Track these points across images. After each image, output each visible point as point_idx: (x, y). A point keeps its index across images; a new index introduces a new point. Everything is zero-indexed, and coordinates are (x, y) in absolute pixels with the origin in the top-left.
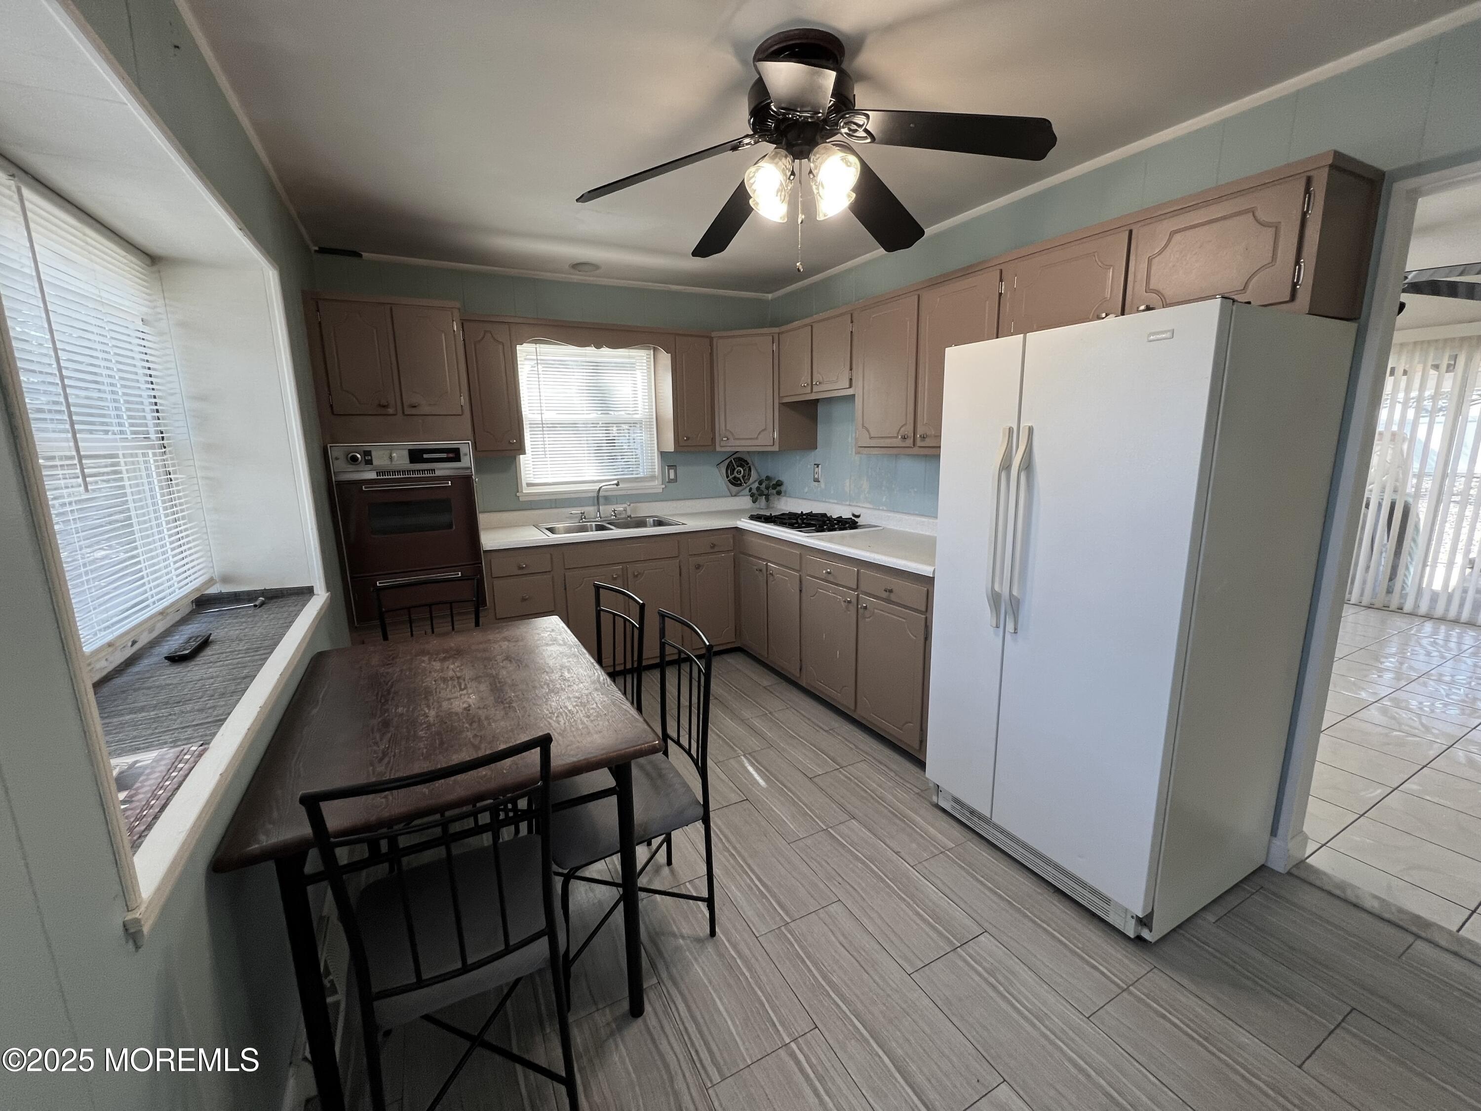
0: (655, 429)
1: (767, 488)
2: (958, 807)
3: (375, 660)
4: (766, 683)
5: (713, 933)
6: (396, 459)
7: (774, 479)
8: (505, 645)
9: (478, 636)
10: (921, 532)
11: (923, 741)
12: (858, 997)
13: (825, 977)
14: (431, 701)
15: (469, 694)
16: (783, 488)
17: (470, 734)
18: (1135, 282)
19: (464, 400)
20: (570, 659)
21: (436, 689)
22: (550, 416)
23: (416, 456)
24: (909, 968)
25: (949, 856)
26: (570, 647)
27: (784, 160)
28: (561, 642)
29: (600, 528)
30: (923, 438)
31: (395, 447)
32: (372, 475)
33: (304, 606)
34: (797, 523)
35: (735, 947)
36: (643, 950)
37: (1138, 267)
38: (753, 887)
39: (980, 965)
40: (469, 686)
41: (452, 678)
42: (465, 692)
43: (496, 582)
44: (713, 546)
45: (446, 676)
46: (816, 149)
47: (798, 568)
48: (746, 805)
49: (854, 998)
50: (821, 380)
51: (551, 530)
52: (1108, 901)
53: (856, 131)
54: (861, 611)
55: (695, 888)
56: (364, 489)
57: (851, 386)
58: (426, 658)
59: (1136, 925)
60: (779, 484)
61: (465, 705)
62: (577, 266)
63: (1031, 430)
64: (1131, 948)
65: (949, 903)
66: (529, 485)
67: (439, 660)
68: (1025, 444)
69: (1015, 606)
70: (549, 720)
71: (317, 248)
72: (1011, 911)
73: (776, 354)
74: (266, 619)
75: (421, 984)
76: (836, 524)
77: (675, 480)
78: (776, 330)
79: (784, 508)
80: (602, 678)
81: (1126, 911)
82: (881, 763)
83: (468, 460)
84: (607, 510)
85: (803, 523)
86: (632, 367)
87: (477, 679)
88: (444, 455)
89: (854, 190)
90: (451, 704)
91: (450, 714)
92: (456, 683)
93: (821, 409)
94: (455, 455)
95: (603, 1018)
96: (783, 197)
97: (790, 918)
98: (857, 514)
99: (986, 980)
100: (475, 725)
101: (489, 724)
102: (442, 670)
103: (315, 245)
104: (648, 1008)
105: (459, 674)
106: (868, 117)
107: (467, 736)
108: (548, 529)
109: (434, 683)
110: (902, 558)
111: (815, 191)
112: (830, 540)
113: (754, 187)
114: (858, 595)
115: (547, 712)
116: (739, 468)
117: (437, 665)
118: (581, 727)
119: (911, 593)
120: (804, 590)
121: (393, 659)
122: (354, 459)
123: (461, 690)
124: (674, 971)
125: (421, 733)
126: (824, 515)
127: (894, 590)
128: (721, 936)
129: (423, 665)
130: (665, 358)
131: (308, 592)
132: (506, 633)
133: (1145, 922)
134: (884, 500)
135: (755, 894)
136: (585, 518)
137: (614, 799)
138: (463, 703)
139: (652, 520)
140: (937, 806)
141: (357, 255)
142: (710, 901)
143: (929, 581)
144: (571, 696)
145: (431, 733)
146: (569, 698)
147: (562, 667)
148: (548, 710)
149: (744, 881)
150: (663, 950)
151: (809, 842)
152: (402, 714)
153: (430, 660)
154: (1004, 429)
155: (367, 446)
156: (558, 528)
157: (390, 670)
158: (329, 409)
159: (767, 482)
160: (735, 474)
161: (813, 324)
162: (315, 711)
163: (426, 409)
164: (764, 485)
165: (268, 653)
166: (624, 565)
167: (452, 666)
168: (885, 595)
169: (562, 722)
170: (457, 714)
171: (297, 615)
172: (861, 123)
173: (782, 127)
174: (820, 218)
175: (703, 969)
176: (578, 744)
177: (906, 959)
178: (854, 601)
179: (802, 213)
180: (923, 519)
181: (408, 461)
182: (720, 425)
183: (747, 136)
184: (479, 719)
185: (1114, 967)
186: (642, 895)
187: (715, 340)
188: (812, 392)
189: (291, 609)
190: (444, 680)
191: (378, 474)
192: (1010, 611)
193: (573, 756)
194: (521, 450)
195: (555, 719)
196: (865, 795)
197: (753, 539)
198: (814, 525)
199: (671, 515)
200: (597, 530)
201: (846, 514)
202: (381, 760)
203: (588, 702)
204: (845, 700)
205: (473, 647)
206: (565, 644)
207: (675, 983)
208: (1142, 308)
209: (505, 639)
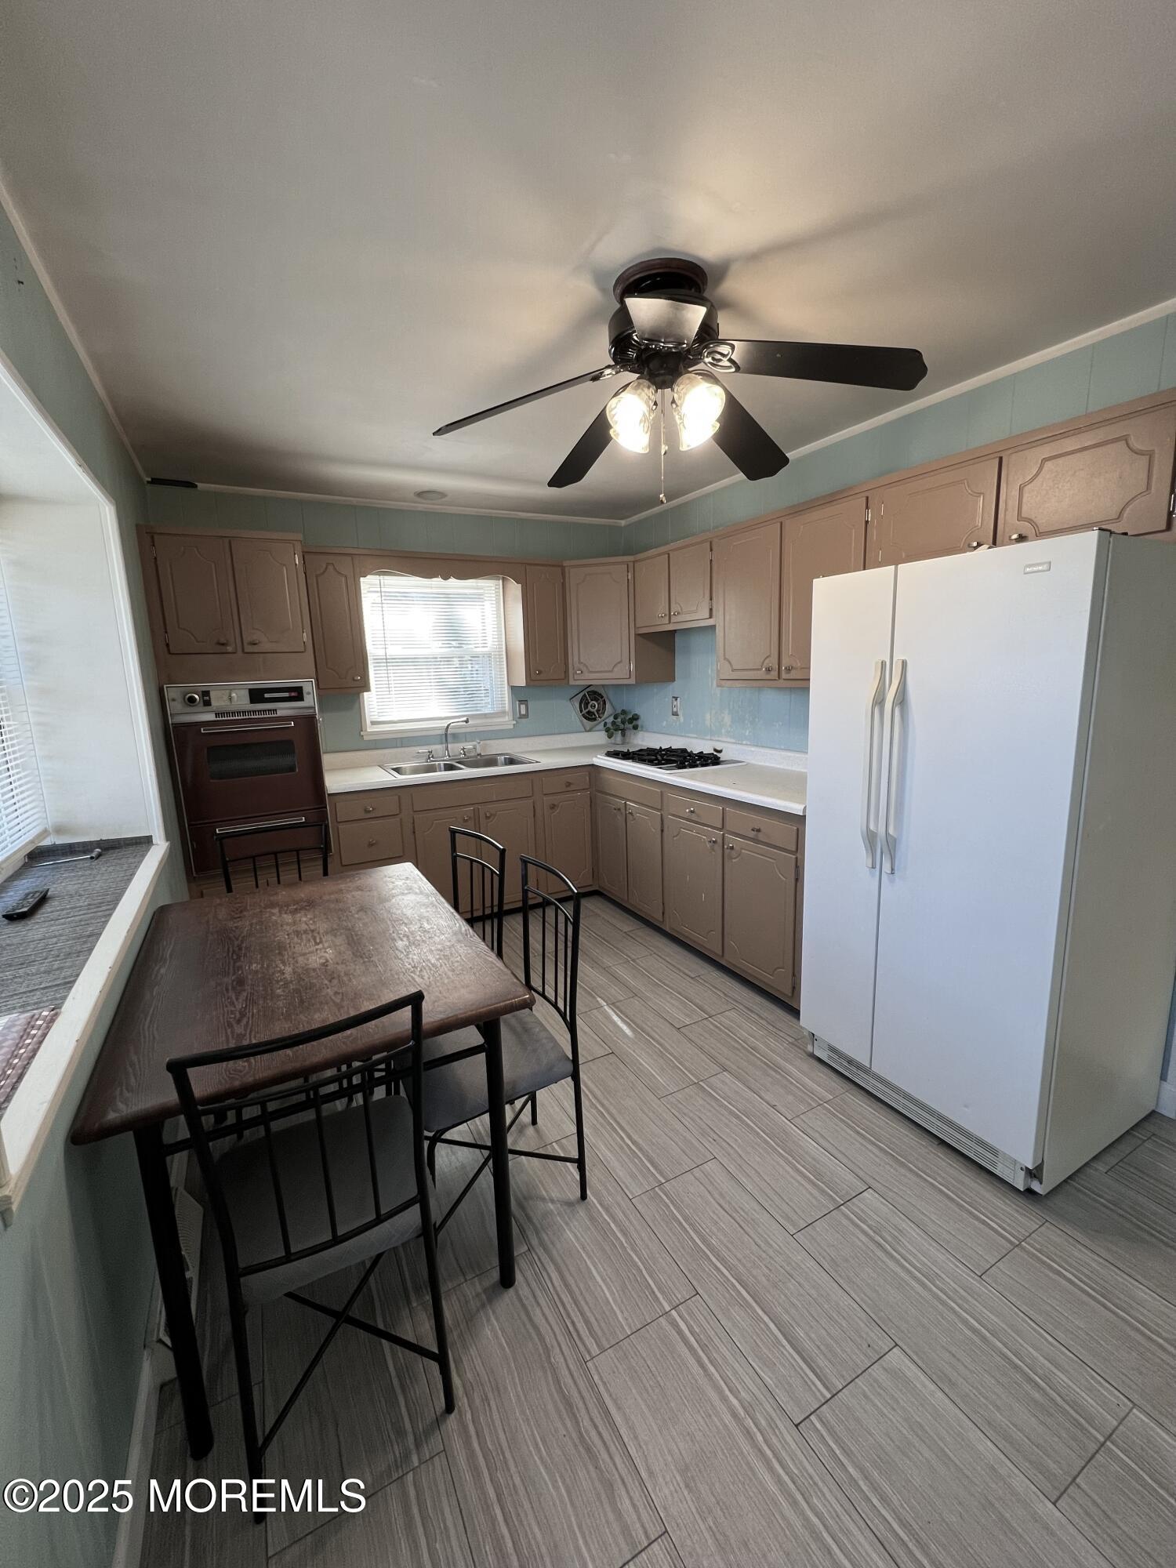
0: (505, 663)
1: (623, 722)
2: (836, 1057)
3: (222, 913)
4: (626, 929)
5: (584, 1196)
6: (236, 699)
7: (631, 713)
8: (357, 894)
9: (328, 887)
10: (786, 768)
11: (795, 988)
12: (740, 1261)
13: (704, 1241)
14: (286, 957)
15: (325, 949)
16: (639, 722)
17: (330, 991)
18: (1006, 510)
19: (306, 637)
20: (428, 909)
21: (289, 944)
22: (394, 651)
23: (256, 696)
24: (791, 1227)
25: (827, 1108)
26: (427, 896)
27: (646, 390)
28: (417, 891)
29: (449, 767)
30: (788, 670)
31: (232, 687)
32: (211, 717)
33: (143, 856)
34: (657, 759)
35: (607, 1210)
36: (513, 1219)
37: (1009, 494)
38: (624, 1146)
39: (864, 1222)
40: (324, 940)
41: (305, 932)
42: (320, 946)
43: (341, 826)
44: (569, 784)
45: (299, 929)
46: (680, 380)
47: (659, 807)
48: (612, 1058)
49: (736, 1262)
50: (680, 611)
51: (397, 770)
52: (994, 1152)
53: (720, 360)
54: (727, 852)
55: (562, 1148)
56: (202, 731)
57: (711, 617)
58: (276, 911)
59: (1025, 1177)
60: (636, 718)
61: (323, 961)
62: (422, 494)
63: (904, 664)
64: (1021, 1201)
65: (830, 1160)
66: (373, 723)
67: (290, 912)
68: (898, 681)
69: (891, 846)
70: (412, 974)
71: (150, 480)
72: (894, 1165)
73: (631, 582)
74: (105, 872)
75: (289, 1258)
76: (698, 760)
77: (526, 716)
78: (631, 558)
79: (640, 743)
80: (463, 929)
81: (1015, 1162)
82: (752, 1011)
83: (311, 699)
84: (456, 748)
85: (663, 760)
86: (478, 598)
87: (332, 932)
88: (286, 695)
89: (718, 420)
90: (308, 960)
91: (307, 971)
92: (310, 936)
93: (678, 639)
94: (297, 694)
95: (472, 1289)
96: (646, 430)
97: (664, 1177)
98: (719, 749)
99: (872, 1239)
100: (335, 982)
101: (350, 980)
102: (294, 923)
103: (147, 477)
104: (518, 1276)
105: (312, 927)
106: (733, 347)
107: (327, 994)
108: (394, 769)
109: (287, 937)
110: (768, 796)
111: (678, 421)
112: (692, 778)
113: (615, 418)
114: (723, 834)
115: (410, 966)
116: (594, 702)
117: (288, 918)
118: (446, 981)
119: (780, 833)
120: (666, 829)
121: (241, 912)
122: (192, 700)
123: (317, 944)
124: (544, 1236)
125: (279, 991)
126: (684, 751)
127: (762, 828)
128: (592, 1198)
129: (274, 918)
130: (515, 589)
131: (147, 841)
132: (359, 883)
133: (1034, 1173)
134: (747, 734)
135: (625, 1153)
136: (432, 757)
137: (482, 1056)
138: (320, 958)
139: (503, 758)
140: (812, 1056)
141: (191, 485)
142: (580, 1163)
143: (801, 819)
144: (433, 948)
145: (289, 991)
146: (431, 951)
147: (421, 918)
148: (410, 964)
149: (614, 1140)
150: (531, 1214)
151: (679, 1096)
152: (256, 972)
153: (280, 912)
154: (877, 663)
155: (203, 686)
156: (405, 768)
157: (239, 924)
158: (166, 649)
159: (622, 716)
160: (589, 708)
161: (670, 552)
162: (163, 971)
163: (266, 646)
164: (619, 720)
165: (111, 909)
166: (476, 806)
167: (304, 919)
168: (752, 834)
169: (426, 978)
170: (314, 970)
171: (137, 867)
172: (726, 353)
173: (644, 356)
174: (684, 448)
175: (575, 1235)
176: (445, 1000)
177: (788, 1218)
178: (720, 841)
179: (666, 444)
180: (789, 754)
181: (247, 699)
182: (573, 659)
183: (609, 367)
184: (339, 976)
185: (1005, 1222)
186: (510, 1156)
187: (566, 569)
188: (670, 622)
189: (130, 860)
190: (298, 933)
191: (217, 715)
192: (885, 849)
193: (441, 1012)
194: (365, 687)
195: (418, 973)
196: (736, 1045)
197: (611, 777)
198: (674, 762)
199: (522, 753)
200: (445, 770)
201: (708, 750)
202: (239, 1021)
203: (451, 954)
204: (713, 946)
205: (326, 898)
206: (421, 893)
207: (546, 1250)
208: (1015, 536)
209: (359, 889)
